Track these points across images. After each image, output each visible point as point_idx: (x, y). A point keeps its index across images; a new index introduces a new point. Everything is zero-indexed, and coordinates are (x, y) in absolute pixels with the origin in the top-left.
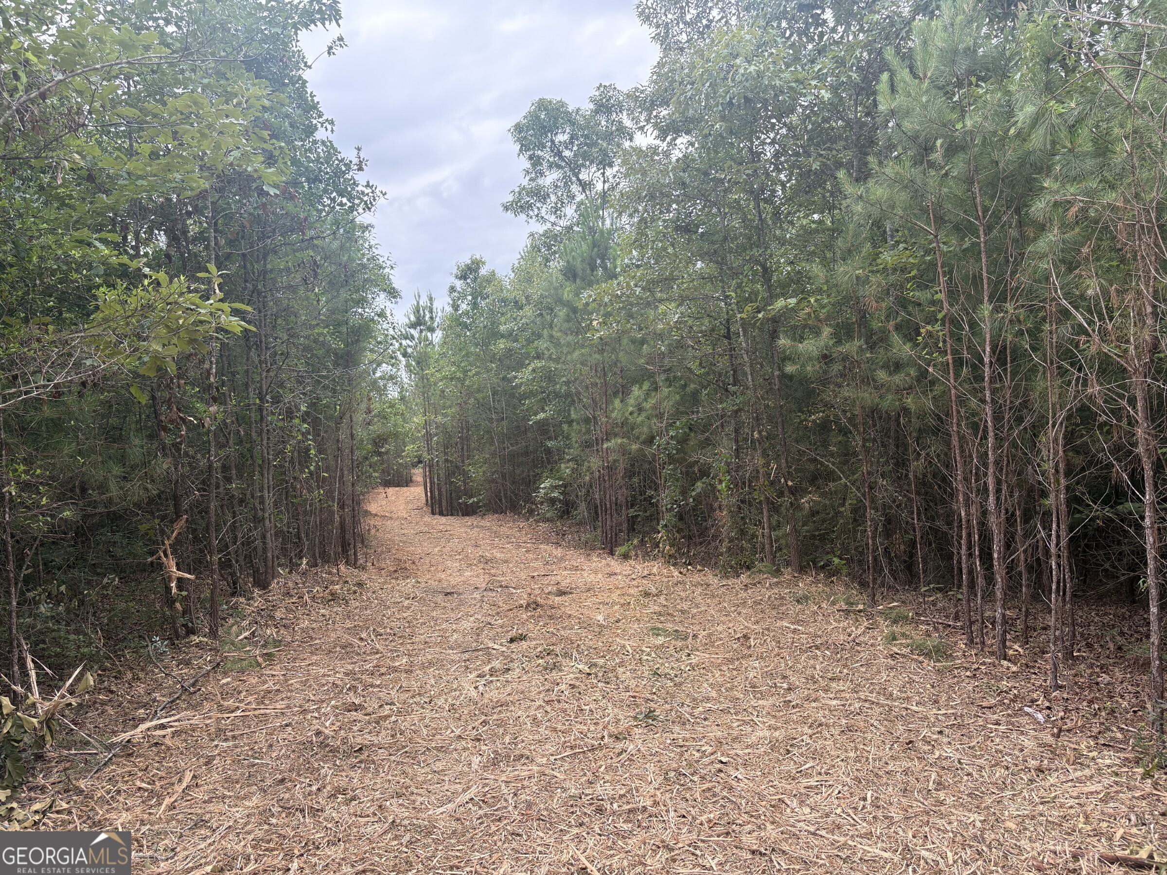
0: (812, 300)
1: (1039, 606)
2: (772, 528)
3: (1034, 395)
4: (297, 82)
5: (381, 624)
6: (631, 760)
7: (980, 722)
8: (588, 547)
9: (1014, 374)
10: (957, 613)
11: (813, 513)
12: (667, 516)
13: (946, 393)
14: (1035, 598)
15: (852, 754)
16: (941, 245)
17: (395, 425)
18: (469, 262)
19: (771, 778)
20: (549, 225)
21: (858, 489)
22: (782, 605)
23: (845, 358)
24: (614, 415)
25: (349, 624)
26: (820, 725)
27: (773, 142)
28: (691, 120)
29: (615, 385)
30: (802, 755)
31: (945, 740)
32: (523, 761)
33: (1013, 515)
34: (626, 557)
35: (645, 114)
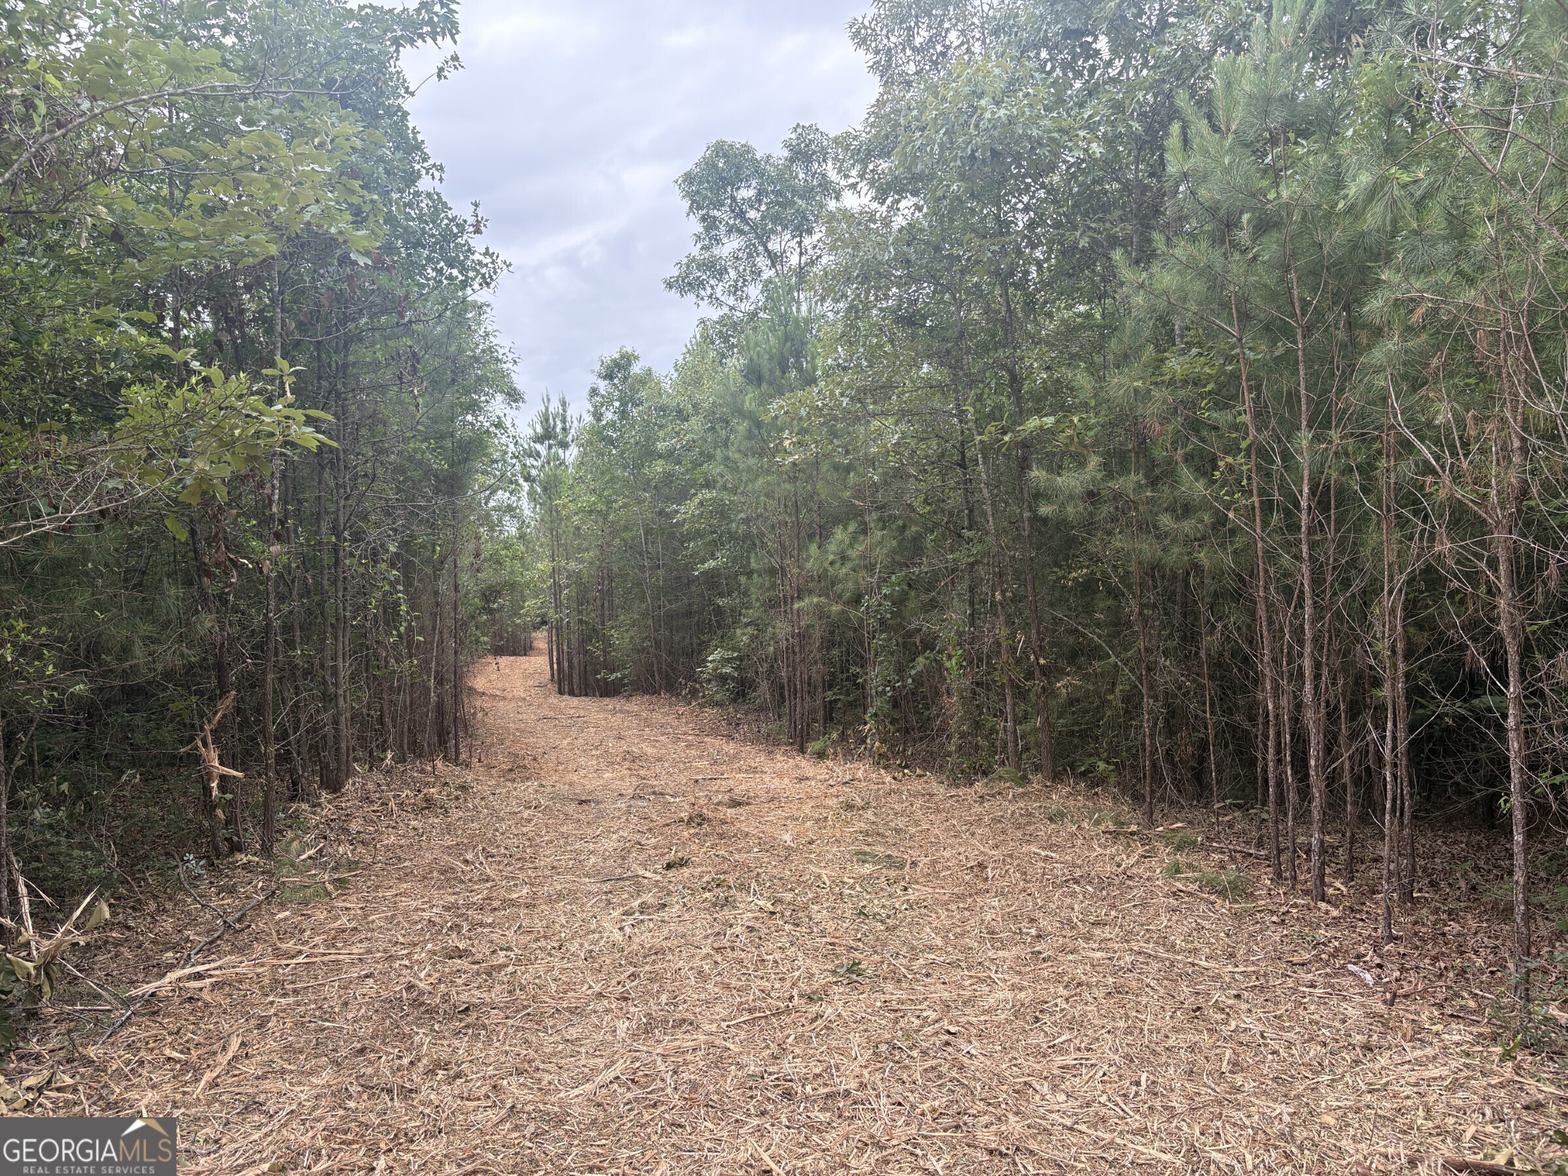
0: (1076, 419)
1: (1369, 831)
2: (1017, 721)
3: (1364, 552)
4: (395, 114)
5: (493, 841)
6: (828, 1028)
7: (1290, 983)
8: (770, 742)
9: (1340, 522)
10: (1261, 837)
11: (1072, 702)
12: (878, 702)
13: (1250, 546)
14: (1364, 819)
15: (1121, 1024)
16: (1247, 352)
17: (512, 573)
18: (617, 356)
19: (1015, 1054)
20: (726, 310)
21: (1132, 670)
22: (1029, 823)
23: (1117, 496)
24: (809, 565)
25: (449, 841)
26: (1080, 984)
27: (1027, 209)
28: (919, 177)
29: (810, 525)
30: (1055, 1024)
31: (1244, 1006)
32: (685, 1027)
33: (1336, 708)
34: (821, 755)
35: (858, 167)
